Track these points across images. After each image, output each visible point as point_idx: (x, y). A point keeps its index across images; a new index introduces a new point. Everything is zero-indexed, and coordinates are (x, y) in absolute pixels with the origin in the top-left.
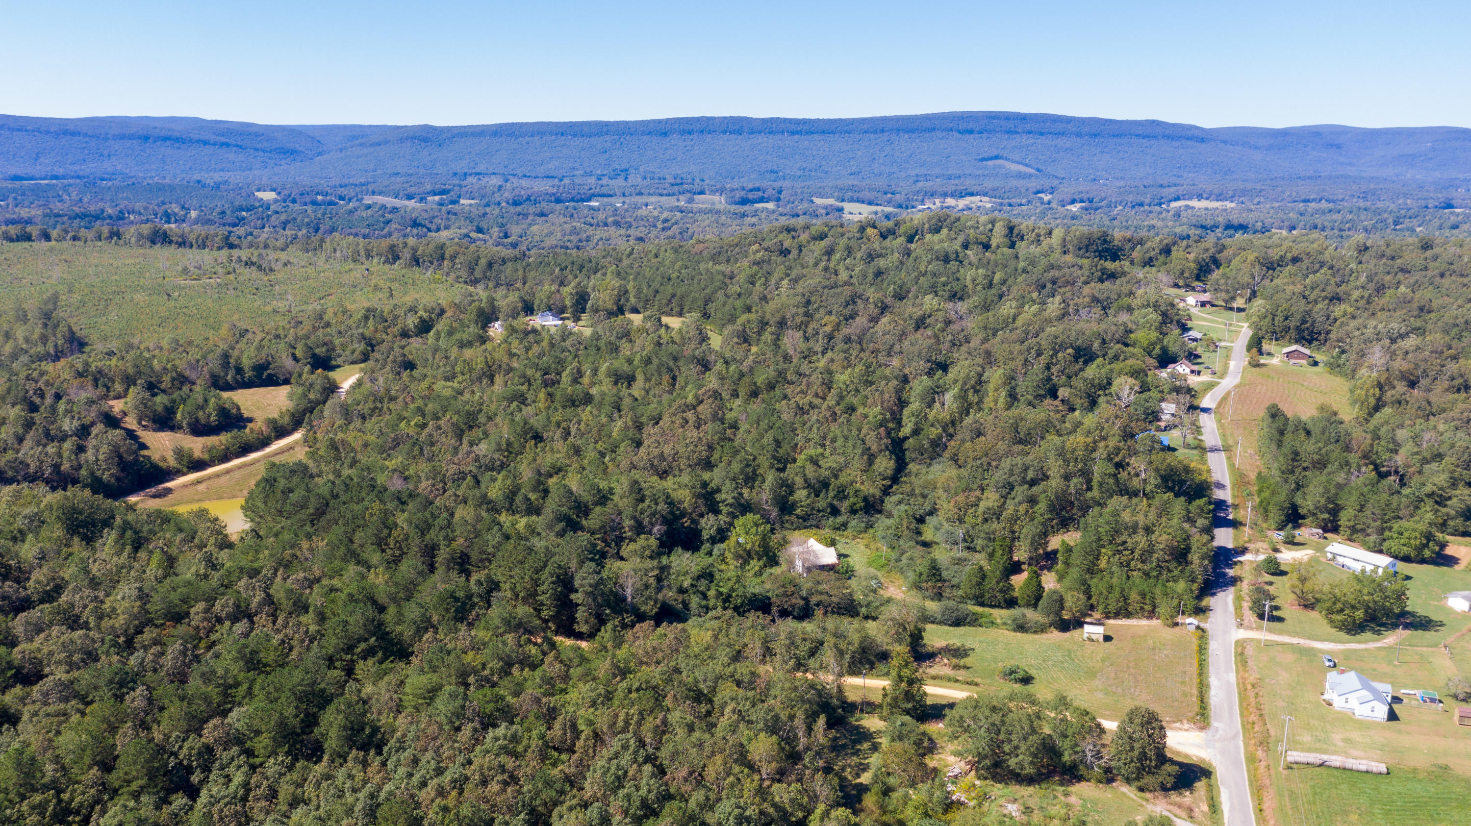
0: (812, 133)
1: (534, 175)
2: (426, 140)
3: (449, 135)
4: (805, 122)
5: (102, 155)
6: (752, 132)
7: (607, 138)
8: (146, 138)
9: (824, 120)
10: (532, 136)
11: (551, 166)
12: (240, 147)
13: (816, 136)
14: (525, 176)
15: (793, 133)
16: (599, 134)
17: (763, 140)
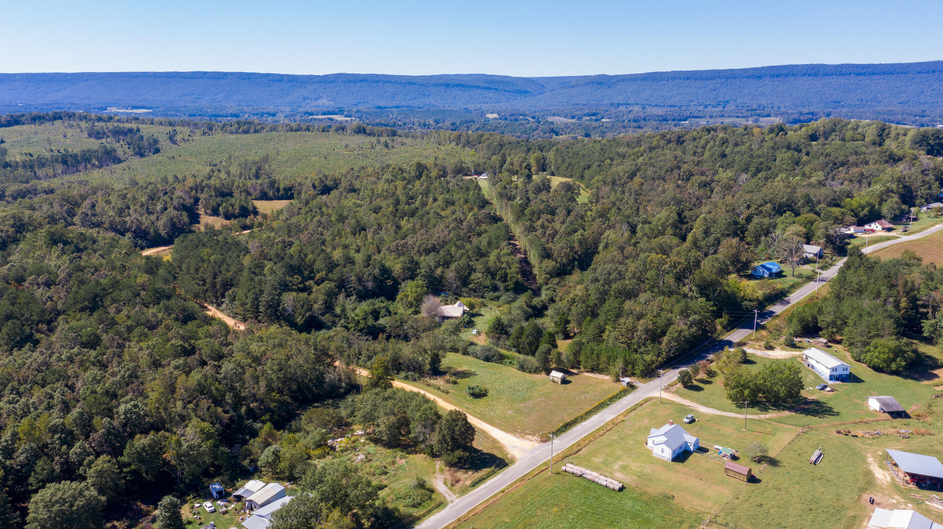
0: (873, 74)
1: (662, 105)
2: (601, 84)
3: (616, 80)
4: (869, 66)
5: (425, 95)
6: (825, 75)
7: (718, 81)
8: (448, 85)
9: (885, 64)
10: (668, 80)
11: (676, 99)
12: (496, 89)
13: (877, 77)
14: (656, 105)
15: (858, 74)
16: (712, 78)
17: (835, 81)
